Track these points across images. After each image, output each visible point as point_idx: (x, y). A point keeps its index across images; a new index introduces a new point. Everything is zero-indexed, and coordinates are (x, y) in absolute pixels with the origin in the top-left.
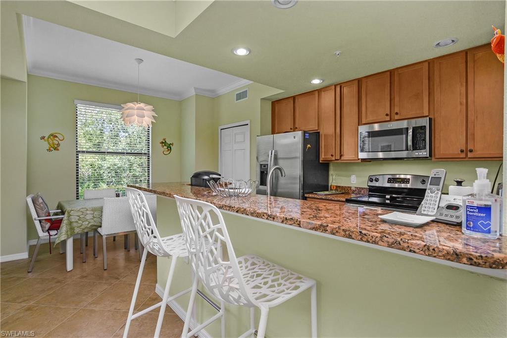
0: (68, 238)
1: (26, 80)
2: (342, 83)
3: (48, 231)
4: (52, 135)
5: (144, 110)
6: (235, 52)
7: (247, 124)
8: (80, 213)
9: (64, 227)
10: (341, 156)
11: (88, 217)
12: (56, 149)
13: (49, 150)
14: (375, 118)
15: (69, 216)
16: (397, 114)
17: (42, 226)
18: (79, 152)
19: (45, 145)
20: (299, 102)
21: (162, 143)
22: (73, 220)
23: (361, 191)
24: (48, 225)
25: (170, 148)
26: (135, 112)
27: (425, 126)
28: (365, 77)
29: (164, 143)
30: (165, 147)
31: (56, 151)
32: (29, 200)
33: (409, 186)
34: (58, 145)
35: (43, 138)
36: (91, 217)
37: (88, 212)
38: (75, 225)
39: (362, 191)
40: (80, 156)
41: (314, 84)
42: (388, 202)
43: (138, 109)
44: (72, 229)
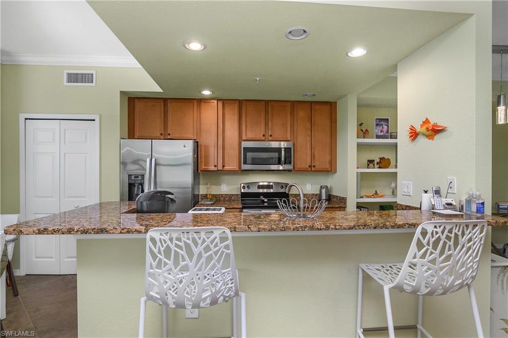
2: (225, 100)
6: (187, 46)
7: (94, 120)
10: (223, 166)
14: (253, 136)
16: (271, 136)
20: (170, 105)
23: (231, 198)
27: (291, 148)
28: (245, 100)
33: (272, 191)
39: (233, 197)
41: (204, 94)
42: (266, 204)
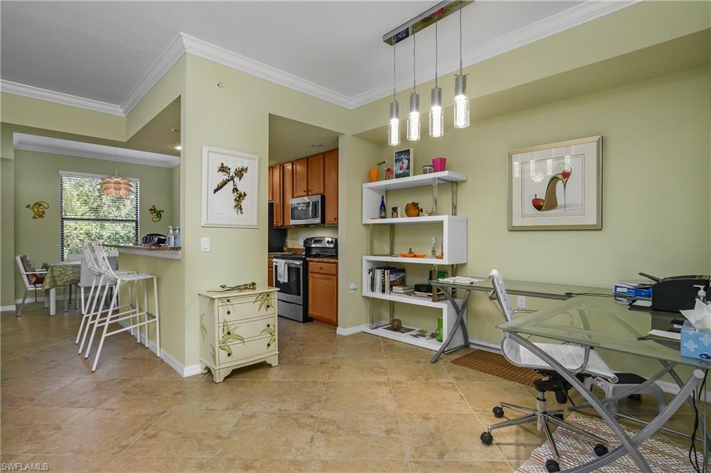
0: (51, 288)
1: (13, 158)
3: (34, 284)
4: (37, 204)
5: (120, 183)
8: (61, 269)
9: (47, 281)
11: (69, 273)
12: (40, 216)
13: (35, 218)
15: (52, 271)
17: (29, 280)
18: (64, 219)
19: (31, 213)
21: (151, 210)
22: (56, 275)
24: (34, 280)
25: (160, 215)
26: (112, 185)
29: (153, 210)
30: (155, 214)
31: (40, 218)
32: (18, 259)
34: (43, 212)
35: (28, 206)
36: (71, 272)
37: (69, 269)
38: (57, 278)
40: (66, 222)
43: (115, 183)
44: (55, 281)
